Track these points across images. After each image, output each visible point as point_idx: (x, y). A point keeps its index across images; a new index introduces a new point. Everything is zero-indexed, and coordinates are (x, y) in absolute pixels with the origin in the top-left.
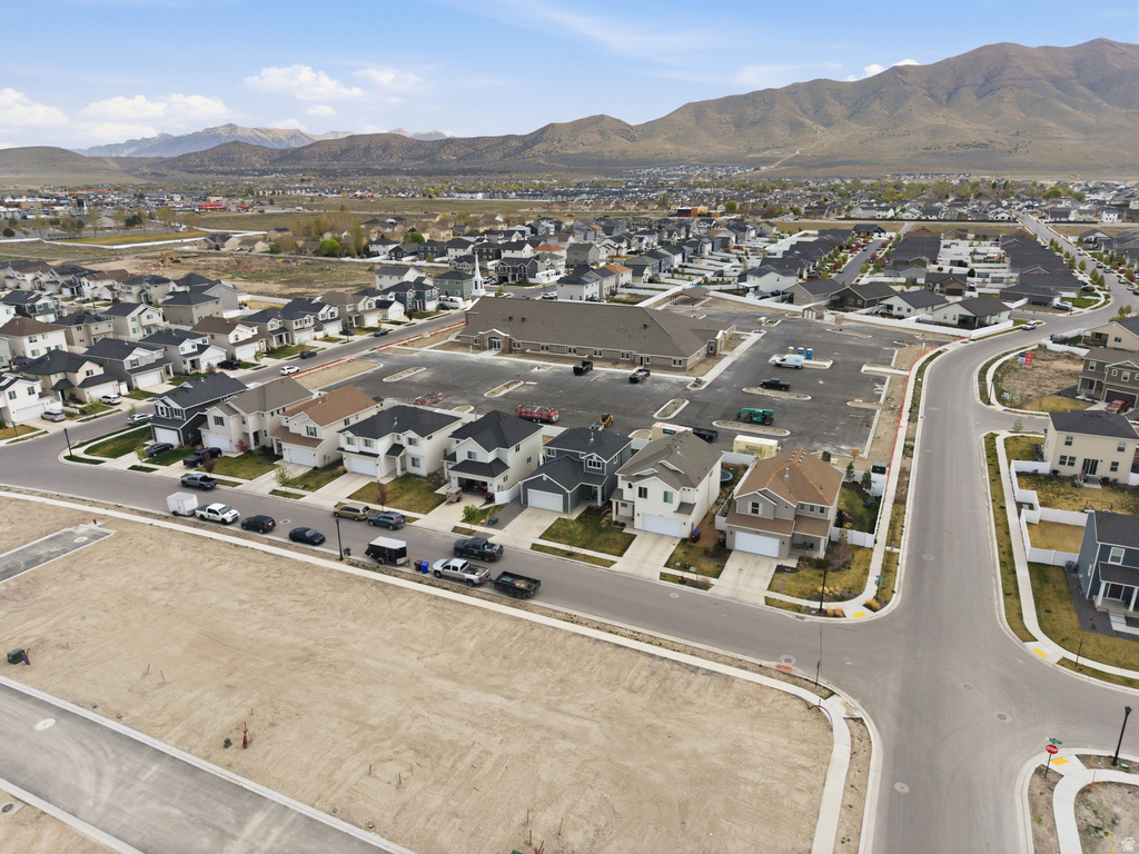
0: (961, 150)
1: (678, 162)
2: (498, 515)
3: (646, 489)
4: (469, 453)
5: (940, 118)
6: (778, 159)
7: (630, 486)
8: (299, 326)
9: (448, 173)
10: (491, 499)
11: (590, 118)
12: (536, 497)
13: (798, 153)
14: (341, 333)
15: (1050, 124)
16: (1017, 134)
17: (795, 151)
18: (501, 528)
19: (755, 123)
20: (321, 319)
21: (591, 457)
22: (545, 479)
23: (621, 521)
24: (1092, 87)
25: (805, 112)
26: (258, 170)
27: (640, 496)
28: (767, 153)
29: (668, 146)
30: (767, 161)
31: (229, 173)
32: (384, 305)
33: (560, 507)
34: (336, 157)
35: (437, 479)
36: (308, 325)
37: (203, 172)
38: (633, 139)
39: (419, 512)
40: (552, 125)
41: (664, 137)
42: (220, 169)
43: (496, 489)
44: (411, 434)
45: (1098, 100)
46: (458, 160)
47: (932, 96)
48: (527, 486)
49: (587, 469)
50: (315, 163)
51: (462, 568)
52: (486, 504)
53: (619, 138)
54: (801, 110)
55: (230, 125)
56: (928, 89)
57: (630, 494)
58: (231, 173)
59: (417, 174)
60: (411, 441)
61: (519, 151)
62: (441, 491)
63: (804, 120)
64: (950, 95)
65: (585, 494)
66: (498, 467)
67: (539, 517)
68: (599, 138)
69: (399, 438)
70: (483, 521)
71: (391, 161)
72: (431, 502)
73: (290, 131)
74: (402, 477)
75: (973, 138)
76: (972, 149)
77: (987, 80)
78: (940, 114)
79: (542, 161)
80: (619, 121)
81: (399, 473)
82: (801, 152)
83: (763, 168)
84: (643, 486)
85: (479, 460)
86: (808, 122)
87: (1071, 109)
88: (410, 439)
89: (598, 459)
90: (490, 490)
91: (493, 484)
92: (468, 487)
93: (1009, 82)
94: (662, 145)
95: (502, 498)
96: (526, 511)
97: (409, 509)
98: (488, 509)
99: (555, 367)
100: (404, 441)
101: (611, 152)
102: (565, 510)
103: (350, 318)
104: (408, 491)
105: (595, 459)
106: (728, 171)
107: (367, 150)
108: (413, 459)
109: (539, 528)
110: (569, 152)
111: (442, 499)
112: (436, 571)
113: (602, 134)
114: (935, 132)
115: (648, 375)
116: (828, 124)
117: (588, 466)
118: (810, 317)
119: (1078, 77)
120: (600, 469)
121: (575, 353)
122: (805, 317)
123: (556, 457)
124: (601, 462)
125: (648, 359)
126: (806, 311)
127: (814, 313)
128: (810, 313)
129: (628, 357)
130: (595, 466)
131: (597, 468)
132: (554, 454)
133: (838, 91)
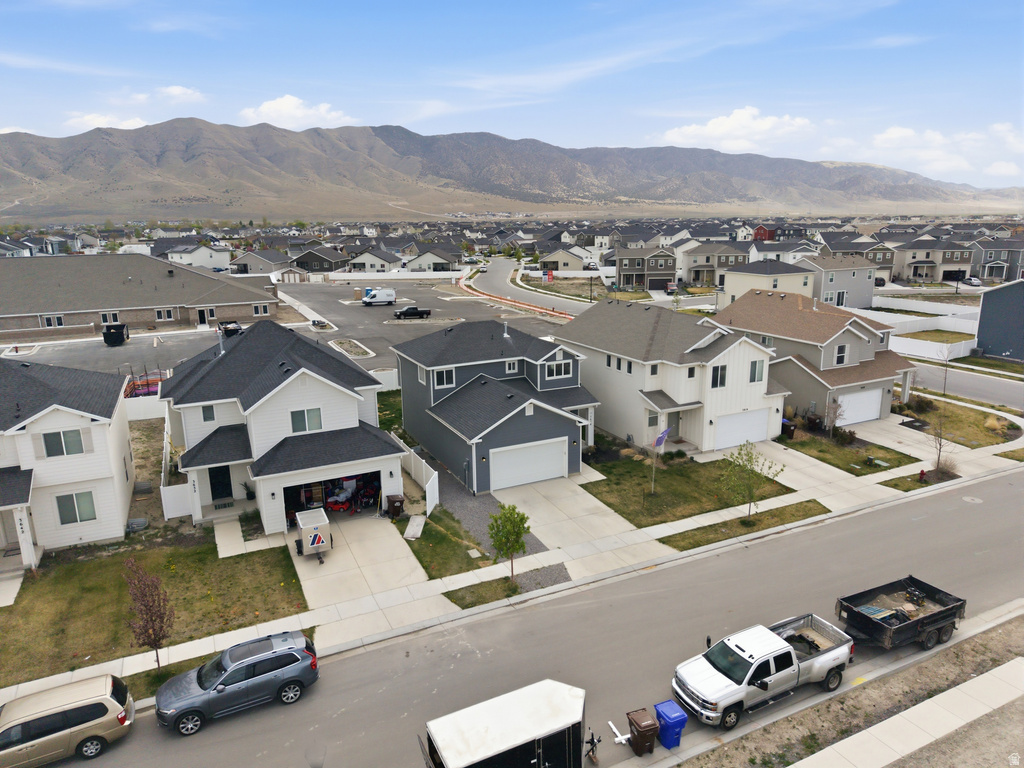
0: (185, 203)
4: (297, 417)
5: (156, 176)
7: (693, 372)
13: (17, 203)
15: (250, 185)
16: (227, 191)
17: (13, 202)
21: (553, 357)
22: (530, 412)
23: (673, 450)
24: (269, 159)
25: (10, 163)
45: (277, 169)
47: (141, 157)
49: (544, 384)
56: (137, 151)
57: (690, 390)
60: (58, 444)
63: (12, 171)
64: (159, 157)
75: (192, 194)
76: (194, 203)
77: (187, 147)
78: (155, 173)
82: (21, 202)
85: (328, 426)
86: (18, 174)
87: (260, 174)
88: (51, 438)
89: (566, 355)
93: (207, 150)
100: (26, 454)
105: (560, 359)
108: (66, 501)
114: (156, 187)
116: (43, 177)
117: (547, 378)
118: (292, 281)
119: (257, 151)
120: (570, 376)
121: (60, 324)
122: (286, 281)
123: (458, 385)
124: (570, 361)
125: (211, 311)
126: (286, 275)
127: (297, 275)
128: (292, 275)
129: (169, 316)
130: (559, 373)
131: (563, 376)
132: (450, 381)
133: (43, 145)
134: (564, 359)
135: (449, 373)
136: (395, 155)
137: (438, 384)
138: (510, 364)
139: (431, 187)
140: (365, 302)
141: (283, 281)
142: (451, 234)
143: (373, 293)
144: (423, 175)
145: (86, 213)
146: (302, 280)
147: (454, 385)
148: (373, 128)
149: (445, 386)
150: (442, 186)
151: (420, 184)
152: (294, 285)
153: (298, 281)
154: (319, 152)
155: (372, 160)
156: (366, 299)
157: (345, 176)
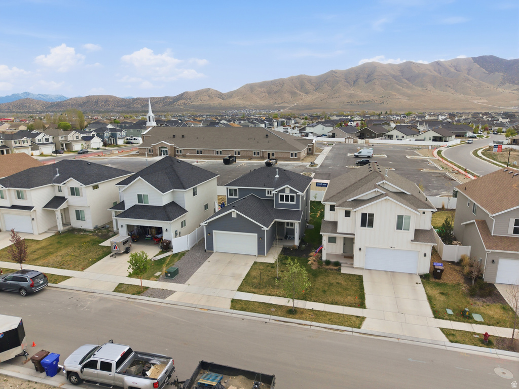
0: (362, 103)
1: (245, 108)
2: (177, 264)
3: (372, 215)
4: (140, 197)
5: (352, 91)
6: (288, 107)
7: (348, 214)
8: (18, 145)
9: (137, 112)
10: (167, 247)
11: (204, 89)
12: (223, 240)
14: (54, 152)
15: (395, 93)
16: (383, 97)
17: (294, 104)
18: (183, 281)
19: (276, 92)
20: (37, 142)
21: (283, 190)
22: (234, 216)
23: (333, 260)
24: (408, 79)
25: (297, 88)
26: (39, 111)
27: (363, 224)
28: (283, 105)
29: (239, 102)
30: (283, 108)
31: (23, 113)
32: (88, 139)
33: (254, 250)
34: (80, 106)
35: (105, 231)
36: (26, 144)
37: (9, 112)
38: (223, 99)
39: (74, 268)
40: (186, 92)
41: (237, 98)
42: (19, 111)
43: (173, 234)
44: (73, 183)
45: (411, 85)
46: (142, 107)
47: (347, 82)
48: (211, 226)
49: (278, 205)
50: (69, 108)
51: (119, 363)
52: (161, 253)
53: (217, 98)
54: (295, 87)
55: (26, 92)
56: (346, 79)
57: (347, 225)
58: (25, 112)
59: (123, 113)
60: (74, 192)
61: (171, 103)
62: (107, 243)
63: (296, 91)
64: (355, 82)
65: (281, 233)
66: (173, 211)
67: (230, 262)
68: (208, 98)
69: (60, 190)
70: (158, 274)
71: (109, 107)
72: (92, 255)
73: (58, 95)
74: (64, 232)
75: (366, 98)
76: (366, 103)
77: (368, 76)
78: (352, 89)
79: (182, 107)
80: (217, 91)
81: (61, 228)
82: (297, 104)
83: (282, 110)
84: (368, 211)
85: (150, 204)
86: (299, 92)
87: (401, 88)
88: (72, 189)
89: (291, 191)
90: (166, 236)
91: (169, 229)
92: (140, 235)
93: (377, 77)
94: (236, 101)
95: (180, 244)
96: (212, 258)
97: (61, 266)
98: (164, 259)
99: (208, 162)
100: (66, 193)
101: (214, 104)
102: (261, 252)
103: (62, 145)
104: (66, 246)
105: (287, 192)
106: (267, 112)
107: (97, 102)
108: (77, 212)
109: (234, 276)
110: (195, 104)
111: (107, 252)
112: (70, 374)
113: (209, 96)
114: (351, 96)
115: (276, 162)
116: (307, 93)
117: (280, 202)
118: (349, 143)
119: (402, 75)
120: (295, 203)
121: (221, 154)
122: (347, 142)
123: (239, 198)
124: (295, 195)
125: (273, 153)
126: (347, 139)
127: (352, 140)
128: (350, 140)
129: (258, 155)
130: (287, 200)
131: (290, 202)
132: (236, 195)
133: (310, 80)
134: (290, 193)
135: (235, 190)
136: (484, 73)
137: (230, 195)
138: (268, 191)
139: (506, 91)
140: (355, 155)
141: (345, 142)
142: (490, 119)
143: (360, 151)
144: (502, 83)
145: (320, 108)
146: (355, 142)
147: (237, 197)
148: (474, 58)
149: (233, 197)
150: (515, 90)
151: (499, 89)
152: (351, 144)
153: (352, 143)
154: (436, 74)
155: (469, 76)
156: (356, 154)
157: (449, 87)
